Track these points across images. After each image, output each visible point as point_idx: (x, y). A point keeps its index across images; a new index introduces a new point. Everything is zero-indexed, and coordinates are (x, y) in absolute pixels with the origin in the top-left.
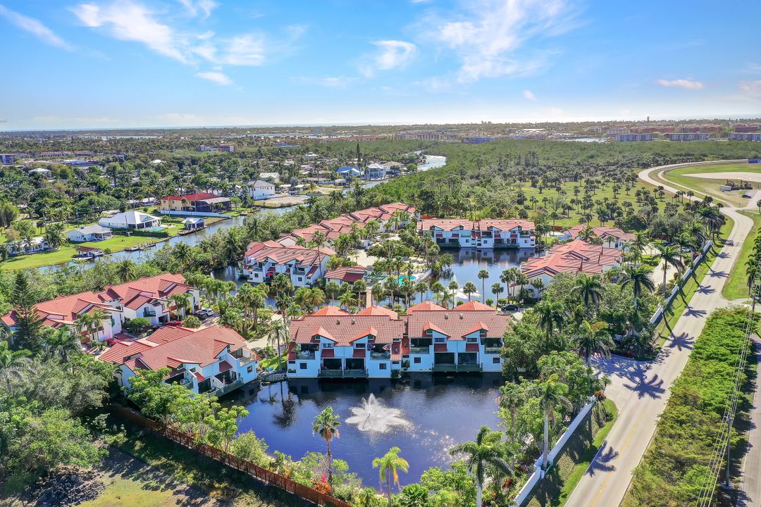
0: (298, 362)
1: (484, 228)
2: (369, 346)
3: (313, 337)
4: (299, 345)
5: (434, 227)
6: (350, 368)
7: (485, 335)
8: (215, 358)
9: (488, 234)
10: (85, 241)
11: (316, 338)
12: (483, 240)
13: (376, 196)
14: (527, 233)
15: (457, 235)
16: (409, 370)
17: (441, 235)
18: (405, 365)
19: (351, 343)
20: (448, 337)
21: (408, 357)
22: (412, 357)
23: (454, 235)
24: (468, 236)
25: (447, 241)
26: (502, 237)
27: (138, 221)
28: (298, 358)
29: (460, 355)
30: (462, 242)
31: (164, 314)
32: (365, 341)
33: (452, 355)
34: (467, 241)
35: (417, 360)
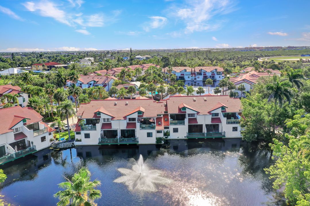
0: (83, 133)
1: (197, 71)
2: (139, 120)
3: (96, 114)
4: (85, 120)
6: (125, 137)
7: (225, 111)
8: (10, 129)
9: (200, 73)
11: (98, 114)
12: (197, 76)
13: (140, 61)
14: (220, 73)
15: (183, 75)
16: (169, 138)
18: (167, 134)
19: (125, 118)
20: (198, 113)
21: (168, 128)
22: (172, 127)
23: (181, 74)
24: (189, 75)
26: (207, 75)
27: (16, 73)
28: (83, 129)
29: (207, 126)
30: (186, 78)
32: (135, 116)
33: (201, 126)
34: (189, 77)
35: (176, 130)
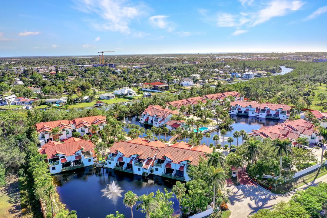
1: (262, 108)
5: (237, 105)
7: (190, 163)
8: (74, 153)
9: (264, 111)
10: (104, 99)
11: (117, 152)
12: (260, 113)
14: (285, 112)
15: (248, 110)
16: (153, 173)
17: (240, 109)
18: (152, 171)
19: (130, 157)
20: (172, 161)
21: (153, 167)
22: (155, 167)
23: (247, 110)
24: (253, 111)
25: (243, 112)
26: (271, 113)
27: (126, 93)
29: (176, 170)
30: (250, 114)
31: (89, 132)
32: (135, 156)
33: (173, 170)
34: (253, 113)
35: (157, 170)
